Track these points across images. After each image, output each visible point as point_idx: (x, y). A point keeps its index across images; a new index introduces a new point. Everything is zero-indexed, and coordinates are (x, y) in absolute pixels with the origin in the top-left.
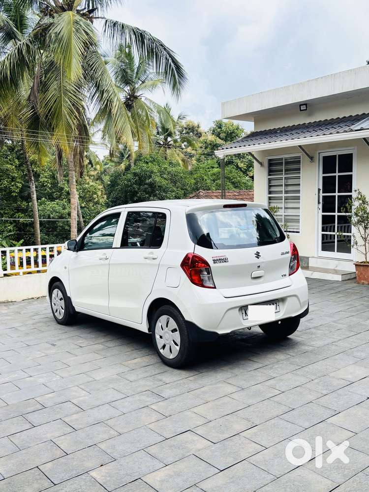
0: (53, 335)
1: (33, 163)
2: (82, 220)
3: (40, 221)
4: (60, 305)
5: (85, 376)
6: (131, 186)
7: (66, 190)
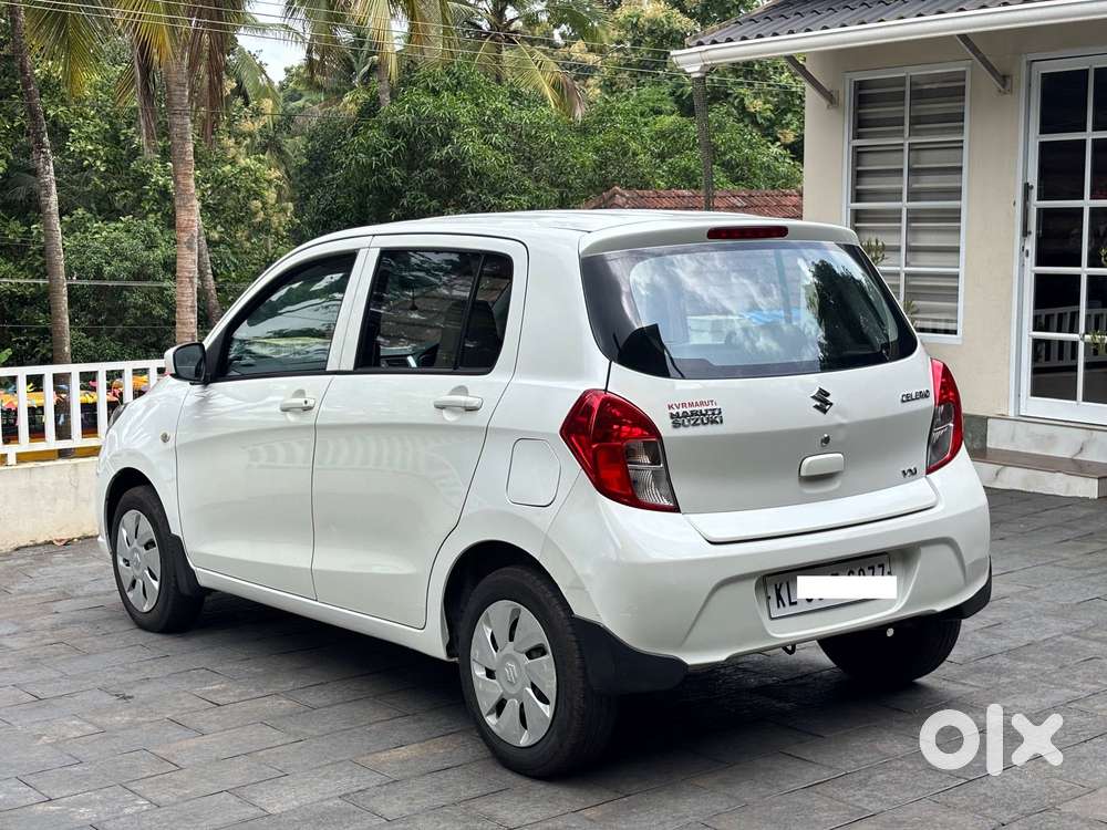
0: (122, 666)
1: (47, 86)
2: (211, 284)
3: (69, 286)
4: (145, 566)
5: (232, 800)
6: (378, 169)
7: (156, 183)
